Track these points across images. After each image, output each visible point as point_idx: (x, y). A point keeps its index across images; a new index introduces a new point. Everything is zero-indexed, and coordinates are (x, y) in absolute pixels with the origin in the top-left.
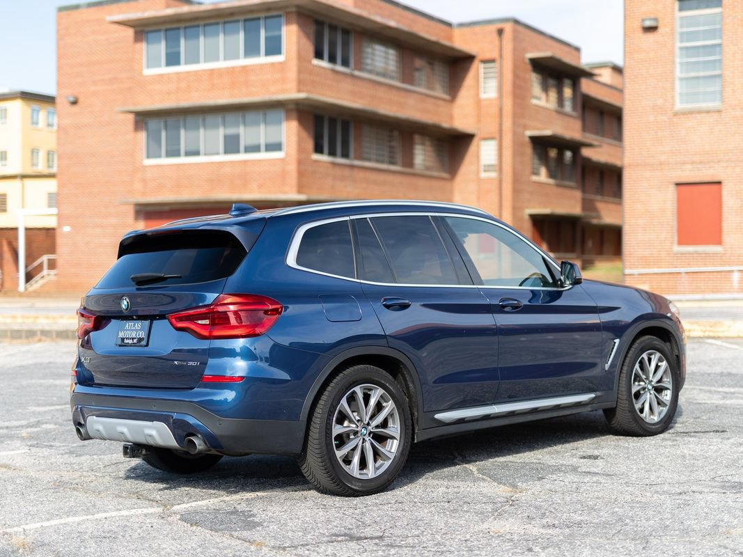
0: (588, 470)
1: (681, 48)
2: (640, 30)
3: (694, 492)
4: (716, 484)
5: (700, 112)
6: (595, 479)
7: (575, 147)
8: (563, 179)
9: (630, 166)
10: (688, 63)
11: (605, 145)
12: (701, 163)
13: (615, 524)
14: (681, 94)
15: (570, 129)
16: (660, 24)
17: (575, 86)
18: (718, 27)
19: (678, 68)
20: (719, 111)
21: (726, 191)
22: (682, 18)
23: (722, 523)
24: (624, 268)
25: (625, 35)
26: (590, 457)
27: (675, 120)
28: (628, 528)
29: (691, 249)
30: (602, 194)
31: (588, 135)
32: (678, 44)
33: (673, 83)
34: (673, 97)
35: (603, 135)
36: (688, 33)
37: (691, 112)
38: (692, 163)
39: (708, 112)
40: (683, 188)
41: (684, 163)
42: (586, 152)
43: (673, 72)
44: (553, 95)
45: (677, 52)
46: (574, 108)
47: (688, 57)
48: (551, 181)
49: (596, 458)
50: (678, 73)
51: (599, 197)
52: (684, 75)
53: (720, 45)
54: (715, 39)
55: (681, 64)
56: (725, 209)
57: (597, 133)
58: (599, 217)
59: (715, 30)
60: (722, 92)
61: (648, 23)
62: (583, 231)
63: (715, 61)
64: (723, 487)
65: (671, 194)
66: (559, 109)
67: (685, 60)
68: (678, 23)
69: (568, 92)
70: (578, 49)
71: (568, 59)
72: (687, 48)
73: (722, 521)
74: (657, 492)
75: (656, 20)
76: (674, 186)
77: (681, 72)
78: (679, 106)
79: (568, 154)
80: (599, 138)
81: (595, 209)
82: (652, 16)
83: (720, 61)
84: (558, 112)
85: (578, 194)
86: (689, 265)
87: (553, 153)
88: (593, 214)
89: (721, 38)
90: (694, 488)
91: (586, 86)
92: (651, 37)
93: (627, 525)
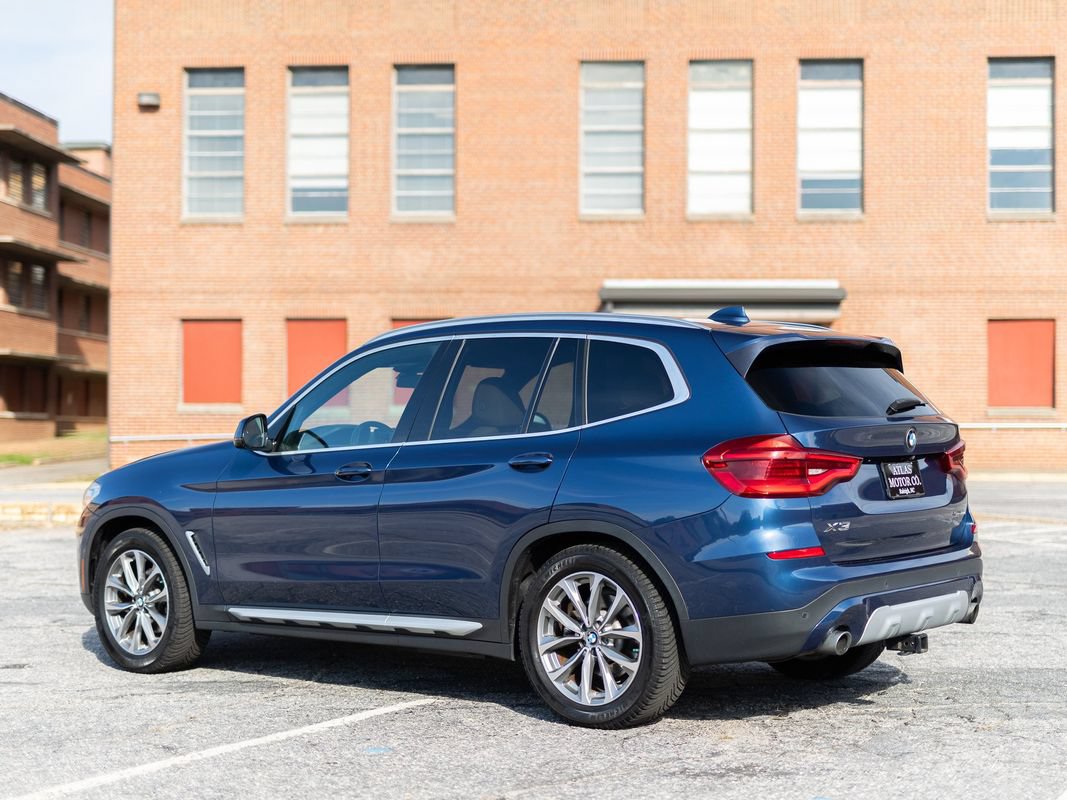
0: (9, 680)
1: (191, 138)
2: (136, 107)
3: (133, 695)
4: (163, 685)
5: (215, 224)
6: (14, 689)
7: (49, 261)
8: (30, 306)
9: (118, 292)
10: (200, 158)
11: (92, 260)
12: (215, 293)
13: (26, 732)
14: (190, 200)
15: (42, 235)
16: (163, 103)
17: (50, 173)
18: (239, 113)
19: (186, 164)
20: (240, 225)
21: (249, 332)
22: (192, 97)
23: (154, 722)
24: (109, 434)
25: (115, 113)
26: (15, 666)
27: (182, 233)
28: (41, 735)
29: (201, 408)
30: (89, 330)
31: (67, 244)
32: (187, 132)
33: (179, 182)
34: (179, 203)
35: (91, 246)
36: (201, 118)
37: (202, 225)
38: (204, 292)
39: (225, 225)
40: (192, 326)
41: (193, 292)
42: (64, 269)
43: (179, 169)
44: (16, 185)
45: (186, 142)
46: (48, 205)
47: (200, 149)
48: (12, 308)
49: (21, 666)
50: (186, 171)
51: (83, 334)
52: (194, 174)
53: (241, 138)
54: (235, 128)
55: (191, 158)
56: (247, 356)
57: (82, 243)
58: (82, 362)
59: (235, 118)
60: (243, 200)
61: (146, 100)
62: (60, 380)
63: (234, 158)
64: (168, 688)
65: (175, 333)
66: (25, 206)
67: (196, 154)
68: (187, 103)
69: (38, 181)
70: (54, 123)
71: (38, 134)
72: (201, 138)
73: (155, 720)
74: (89, 698)
75: (157, 96)
76: (179, 323)
77: (191, 168)
78: (187, 215)
79: (39, 272)
80: (84, 249)
81: (77, 351)
82: (152, 91)
83: (242, 158)
84: (23, 210)
85: (52, 328)
86: (198, 430)
87: (17, 268)
88: (74, 358)
89: (243, 128)
90: (135, 691)
91: (66, 175)
92: (149, 118)
93: (41, 731)
